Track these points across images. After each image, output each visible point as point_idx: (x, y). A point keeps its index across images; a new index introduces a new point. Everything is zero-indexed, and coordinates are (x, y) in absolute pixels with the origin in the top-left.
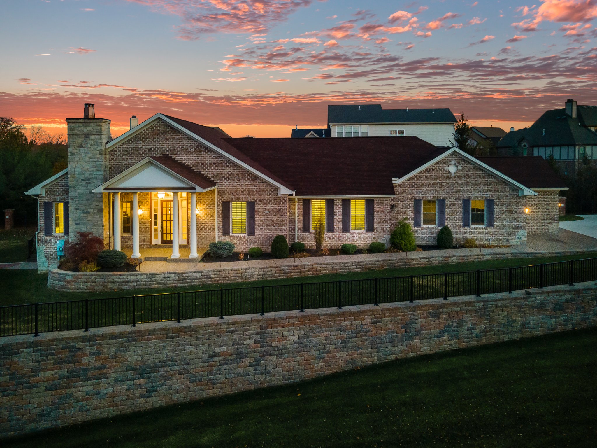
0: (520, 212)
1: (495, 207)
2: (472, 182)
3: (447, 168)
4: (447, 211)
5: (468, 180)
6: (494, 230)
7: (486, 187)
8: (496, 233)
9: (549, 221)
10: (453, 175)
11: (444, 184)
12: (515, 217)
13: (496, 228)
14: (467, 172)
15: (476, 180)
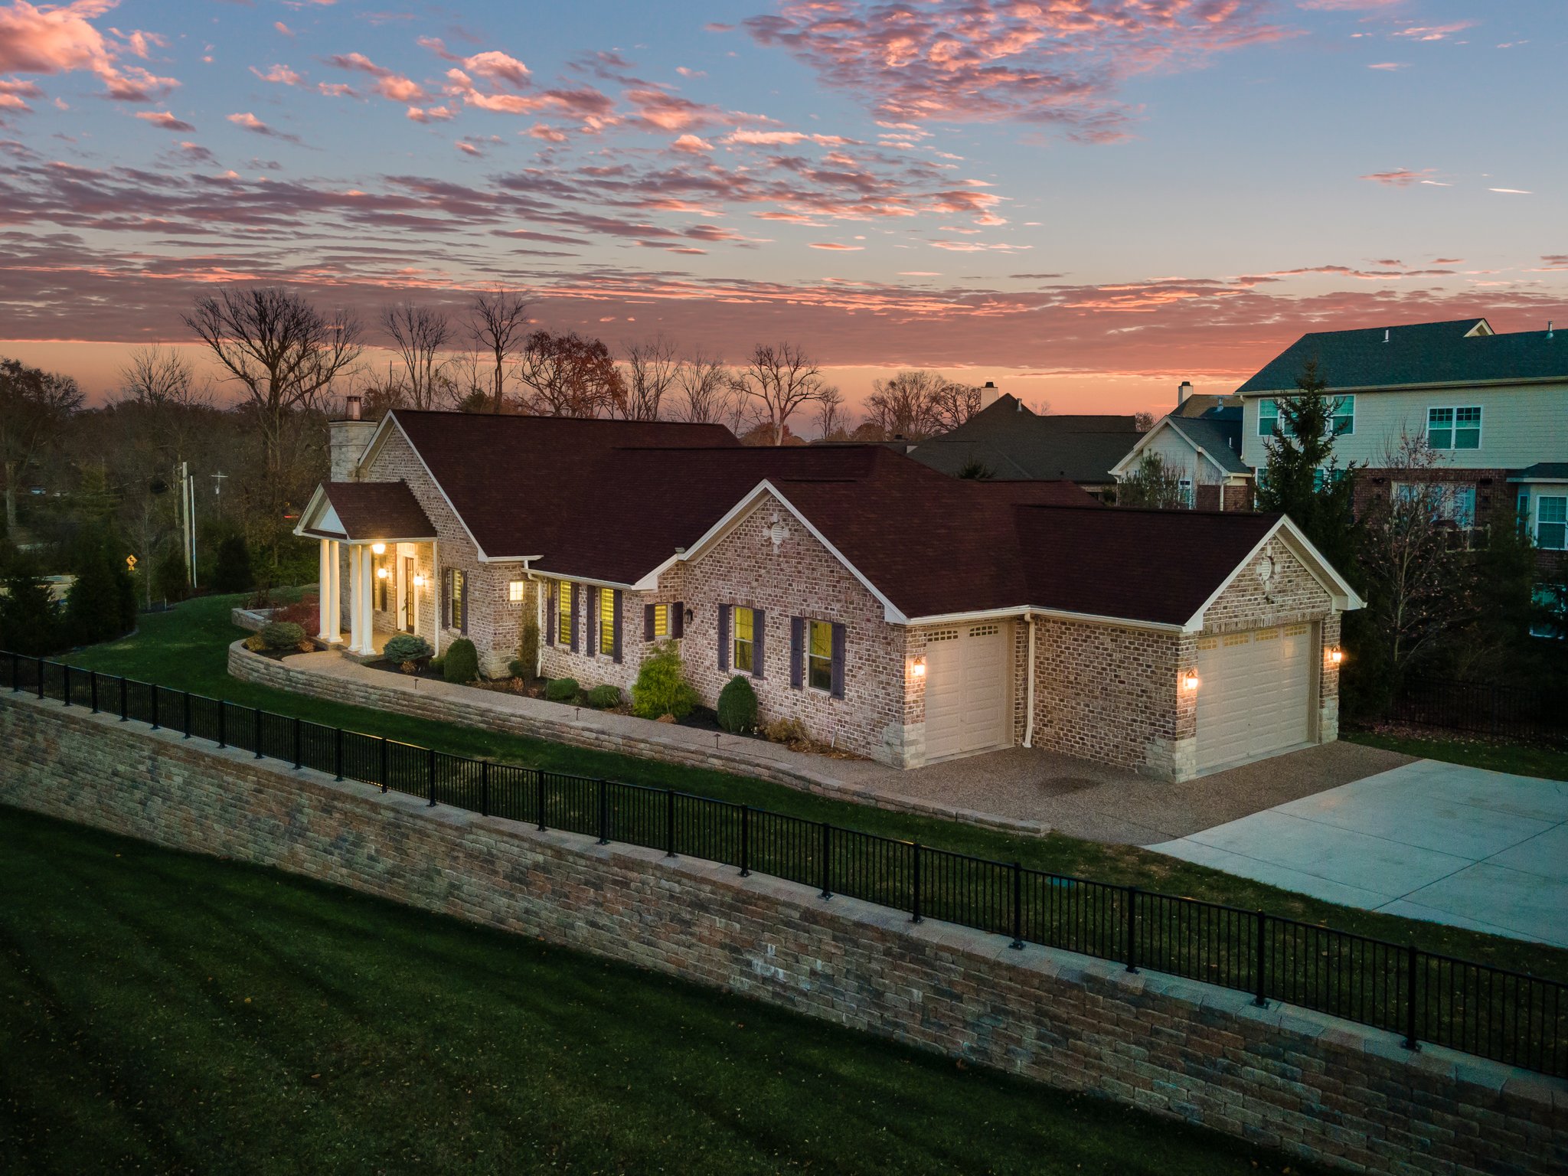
0: (892, 670)
1: (848, 645)
2: (806, 571)
3: (766, 532)
4: (767, 640)
5: (800, 568)
6: (845, 708)
7: (831, 589)
8: (847, 718)
9: (1147, 729)
10: (776, 551)
11: (763, 571)
12: (882, 683)
13: (847, 704)
14: (799, 544)
15: (813, 569)
